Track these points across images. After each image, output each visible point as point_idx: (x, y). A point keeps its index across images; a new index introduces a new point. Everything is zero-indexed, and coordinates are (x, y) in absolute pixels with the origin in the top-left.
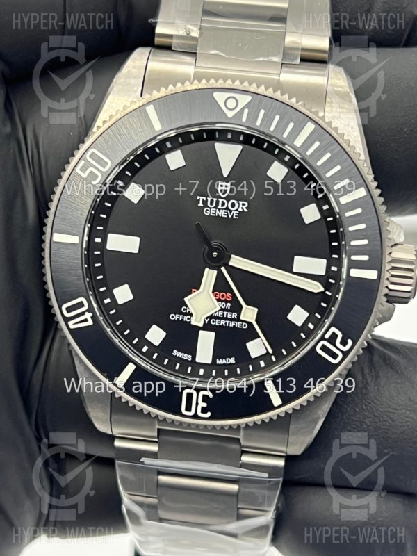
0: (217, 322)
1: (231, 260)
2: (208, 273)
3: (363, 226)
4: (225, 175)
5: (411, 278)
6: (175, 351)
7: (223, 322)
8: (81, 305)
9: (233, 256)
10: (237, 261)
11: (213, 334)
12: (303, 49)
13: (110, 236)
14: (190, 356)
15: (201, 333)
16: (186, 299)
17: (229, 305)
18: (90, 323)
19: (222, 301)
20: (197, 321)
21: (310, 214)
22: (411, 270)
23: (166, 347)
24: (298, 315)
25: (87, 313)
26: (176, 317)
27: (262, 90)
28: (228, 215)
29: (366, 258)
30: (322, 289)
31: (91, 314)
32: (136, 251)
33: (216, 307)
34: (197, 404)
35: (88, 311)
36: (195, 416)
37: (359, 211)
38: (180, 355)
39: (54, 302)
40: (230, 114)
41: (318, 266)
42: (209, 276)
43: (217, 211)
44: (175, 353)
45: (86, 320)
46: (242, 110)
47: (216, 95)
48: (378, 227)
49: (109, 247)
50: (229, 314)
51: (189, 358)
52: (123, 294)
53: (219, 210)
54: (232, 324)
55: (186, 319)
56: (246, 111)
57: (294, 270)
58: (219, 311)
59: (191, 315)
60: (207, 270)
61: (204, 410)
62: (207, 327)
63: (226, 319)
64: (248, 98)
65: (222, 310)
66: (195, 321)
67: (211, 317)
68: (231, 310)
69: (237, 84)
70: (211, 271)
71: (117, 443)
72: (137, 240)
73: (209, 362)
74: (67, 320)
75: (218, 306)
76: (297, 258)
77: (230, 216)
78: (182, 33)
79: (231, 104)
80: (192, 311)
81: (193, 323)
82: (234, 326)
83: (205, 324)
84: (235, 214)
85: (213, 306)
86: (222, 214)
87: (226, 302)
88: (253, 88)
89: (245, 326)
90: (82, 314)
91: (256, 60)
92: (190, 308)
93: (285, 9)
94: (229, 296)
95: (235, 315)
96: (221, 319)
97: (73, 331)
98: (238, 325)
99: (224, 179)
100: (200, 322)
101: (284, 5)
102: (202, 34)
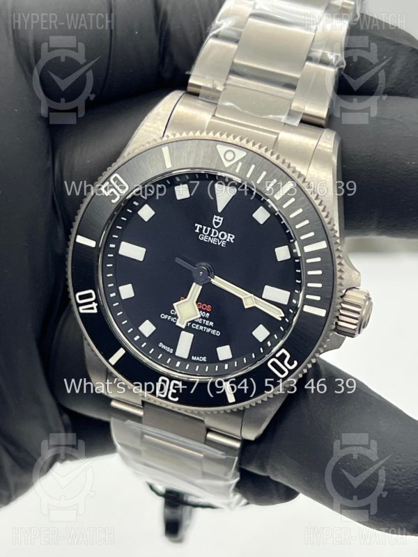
0: (197, 327)
1: (214, 279)
2: (195, 286)
3: (320, 272)
4: (220, 210)
6: (161, 343)
7: (201, 328)
8: (89, 296)
9: (215, 277)
10: (218, 281)
11: (191, 336)
12: (305, 114)
13: (123, 244)
14: (172, 350)
15: (183, 332)
16: (175, 305)
17: (208, 314)
18: (95, 311)
19: (203, 311)
20: (181, 323)
21: (282, 253)
22: (358, 312)
23: (153, 339)
24: (261, 333)
25: (94, 303)
26: (165, 317)
27: (255, 149)
28: (217, 243)
29: (318, 298)
30: (283, 315)
31: (96, 305)
32: (141, 259)
33: (197, 315)
34: (169, 390)
35: (95, 301)
36: (166, 398)
37: (319, 259)
38: (164, 347)
39: (71, 289)
40: (227, 164)
41: (282, 296)
42: (196, 290)
43: (210, 238)
44: (161, 345)
45: (92, 308)
46: (237, 162)
47: (219, 147)
49: (121, 252)
50: (207, 322)
52: (127, 291)
53: (211, 237)
54: (209, 330)
55: (173, 320)
56: (240, 164)
57: (263, 297)
58: (200, 318)
59: (177, 318)
60: (194, 284)
61: (173, 395)
62: (188, 329)
63: (204, 325)
64: (244, 154)
65: (202, 317)
66: (180, 323)
67: (193, 322)
68: (209, 319)
69: (237, 141)
70: (198, 286)
71: (113, 404)
72: (144, 250)
73: (186, 357)
74: (79, 305)
75: (199, 314)
76: (267, 287)
77: (219, 244)
78: (209, 86)
79: (230, 156)
80: (178, 315)
81: (178, 324)
82: (210, 332)
83: (186, 327)
84: (223, 244)
85: (195, 314)
86: (213, 241)
87: (206, 312)
88: (250, 146)
89: (218, 333)
90: (91, 303)
91: (264, 117)
92: (177, 312)
93: (297, 79)
94: (209, 308)
95: (212, 324)
96: (200, 324)
97: (82, 315)
98: (213, 332)
99: (218, 214)
100: (183, 324)
101: (298, 76)
102: (225, 89)
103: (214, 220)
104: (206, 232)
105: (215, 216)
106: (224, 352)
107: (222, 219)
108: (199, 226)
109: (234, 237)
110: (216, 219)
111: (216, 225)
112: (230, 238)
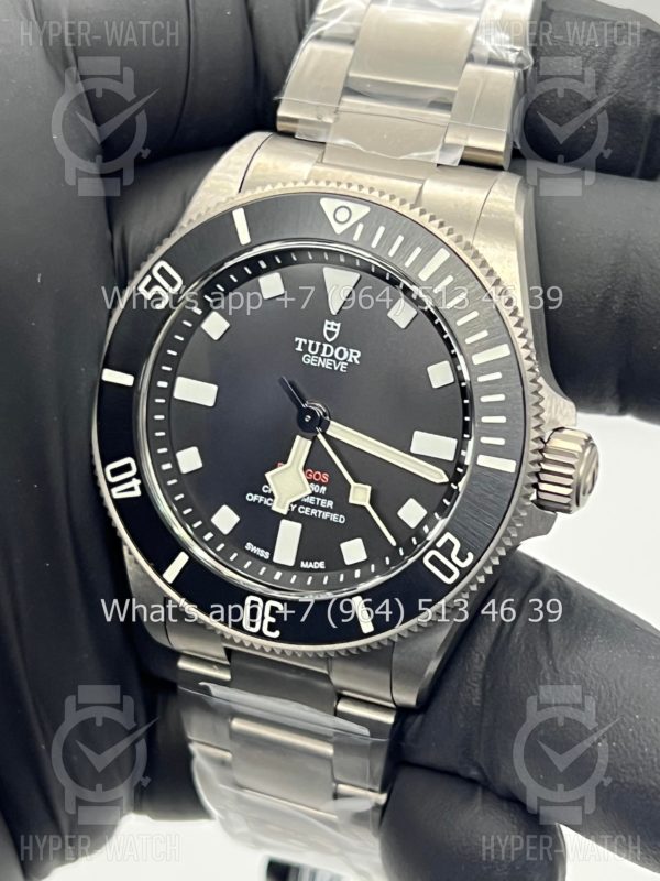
0: (307, 511)
1: (330, 427)
2: (300, 442)
3: (501, 397)
4: (334, 310)
5: (570, 477)
6: (249, 544)
7: (314, 512)
8: (127, 468)
9: (332, 422)
10: (336, 430)
11: (299, 526)
12: (468, 148)
13: (180, 381)
14: (268, 554)
15: (284, 523)
16: (268, 475)
17: (324, 488)
18: (137, 493)
19: (316, 483)
20: (280, 506)
21: (440, 375)
22: (572, 466)
23: (237, 538)
24: (412, 513)
25: (134, 479)
26: (254, 498)
27: (385, 200)
28: (333, 366)
29: (500, 442)
30: (446, 480)
31: (139, 482)
32: (211, 403)
33: (306, 490)
34: (263, 618)
35: (136, 476)
36: (260, 634)
37: (498, 375)
38: (254, 549)
39: (97, 460)
41: (445, 447)
42: (301, 447)
43: (320, 359)
44: (249, 546)
45: (132, 489)
46: (356, 224)
47: (324, 202)
48: (521, 401)
49: (177, 394)
50: (323, 501)
51: (266, 555)
52: (190, 460)
53: (323, 358)
54: (326, 515)
55: (266, 502)
56: (361, 227)
57: (413, 450)
58: (310, 495)
59: (273, 497)
60: (298, 438)
61: (271, 628)
62: (292, 516)
63: (319, 507)
64: (366, 210)
65: (313, 494)
66: (278, 506)
67: (298, 503)
68: (326, 496)
69: (354, 190)
70: (304, 440)
71: (183, 664)
72: (214, 388)
73: (291, 563)
74: (111, 486)
75: (309, 488)
76: (417, 434)
77: (336, 368)
78: (312, 118)
79: (342, 215)
80: (275, 493)
81: (275, 508)
82: (328, 518)
83: (289, 512)
84: (343, 366)
85: (302, 488)
86: (326, 364)
87: (321, 484)
88: (375, 196)
89: (341, 519)
90: (129, 480)
91: (402, 158)
92: (273, 489)
93: (453, 93)
94: (325, 477)
95: (330, 504)
96: (312, 506)
97: (116, 502)
98: (334, 517)
99: (331, 318)
100: (283, 507)
101: (455, 89)
102: (337, 119)
103: (326, 328)
104: (314, 348)
105: (327, 322)
106: (354, 551)
107: (338, 325)
108: (301, 341)
109: (359, 354)
110: (329, 326)
111: (330, 337)
112: (353, 356)
